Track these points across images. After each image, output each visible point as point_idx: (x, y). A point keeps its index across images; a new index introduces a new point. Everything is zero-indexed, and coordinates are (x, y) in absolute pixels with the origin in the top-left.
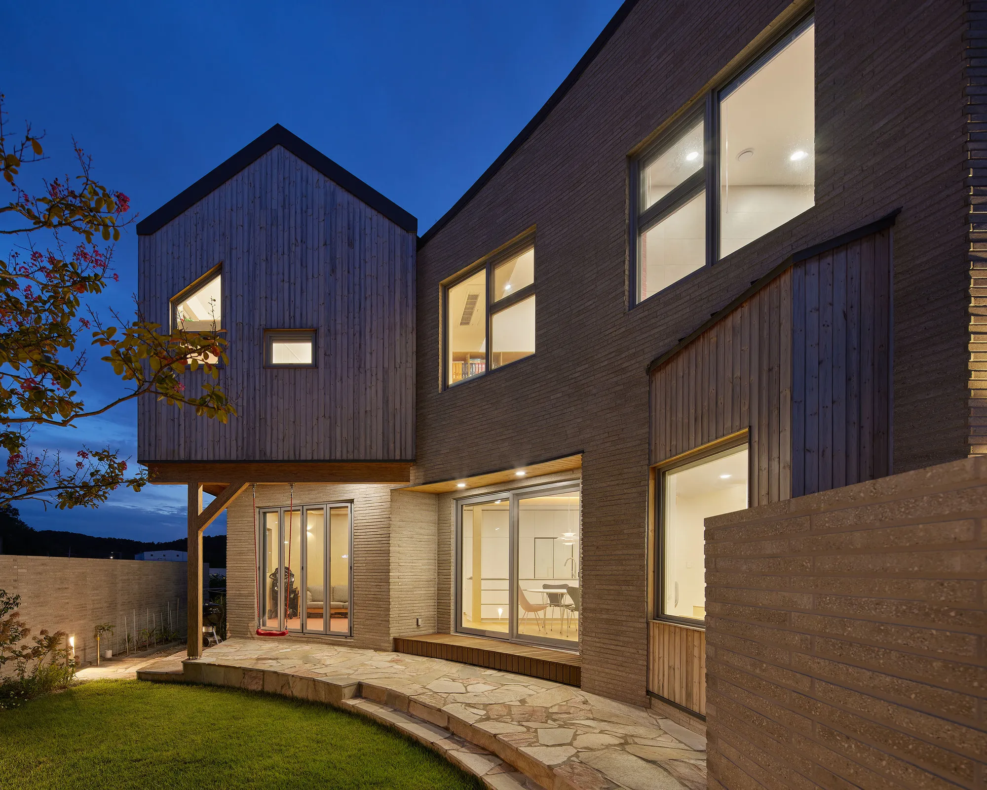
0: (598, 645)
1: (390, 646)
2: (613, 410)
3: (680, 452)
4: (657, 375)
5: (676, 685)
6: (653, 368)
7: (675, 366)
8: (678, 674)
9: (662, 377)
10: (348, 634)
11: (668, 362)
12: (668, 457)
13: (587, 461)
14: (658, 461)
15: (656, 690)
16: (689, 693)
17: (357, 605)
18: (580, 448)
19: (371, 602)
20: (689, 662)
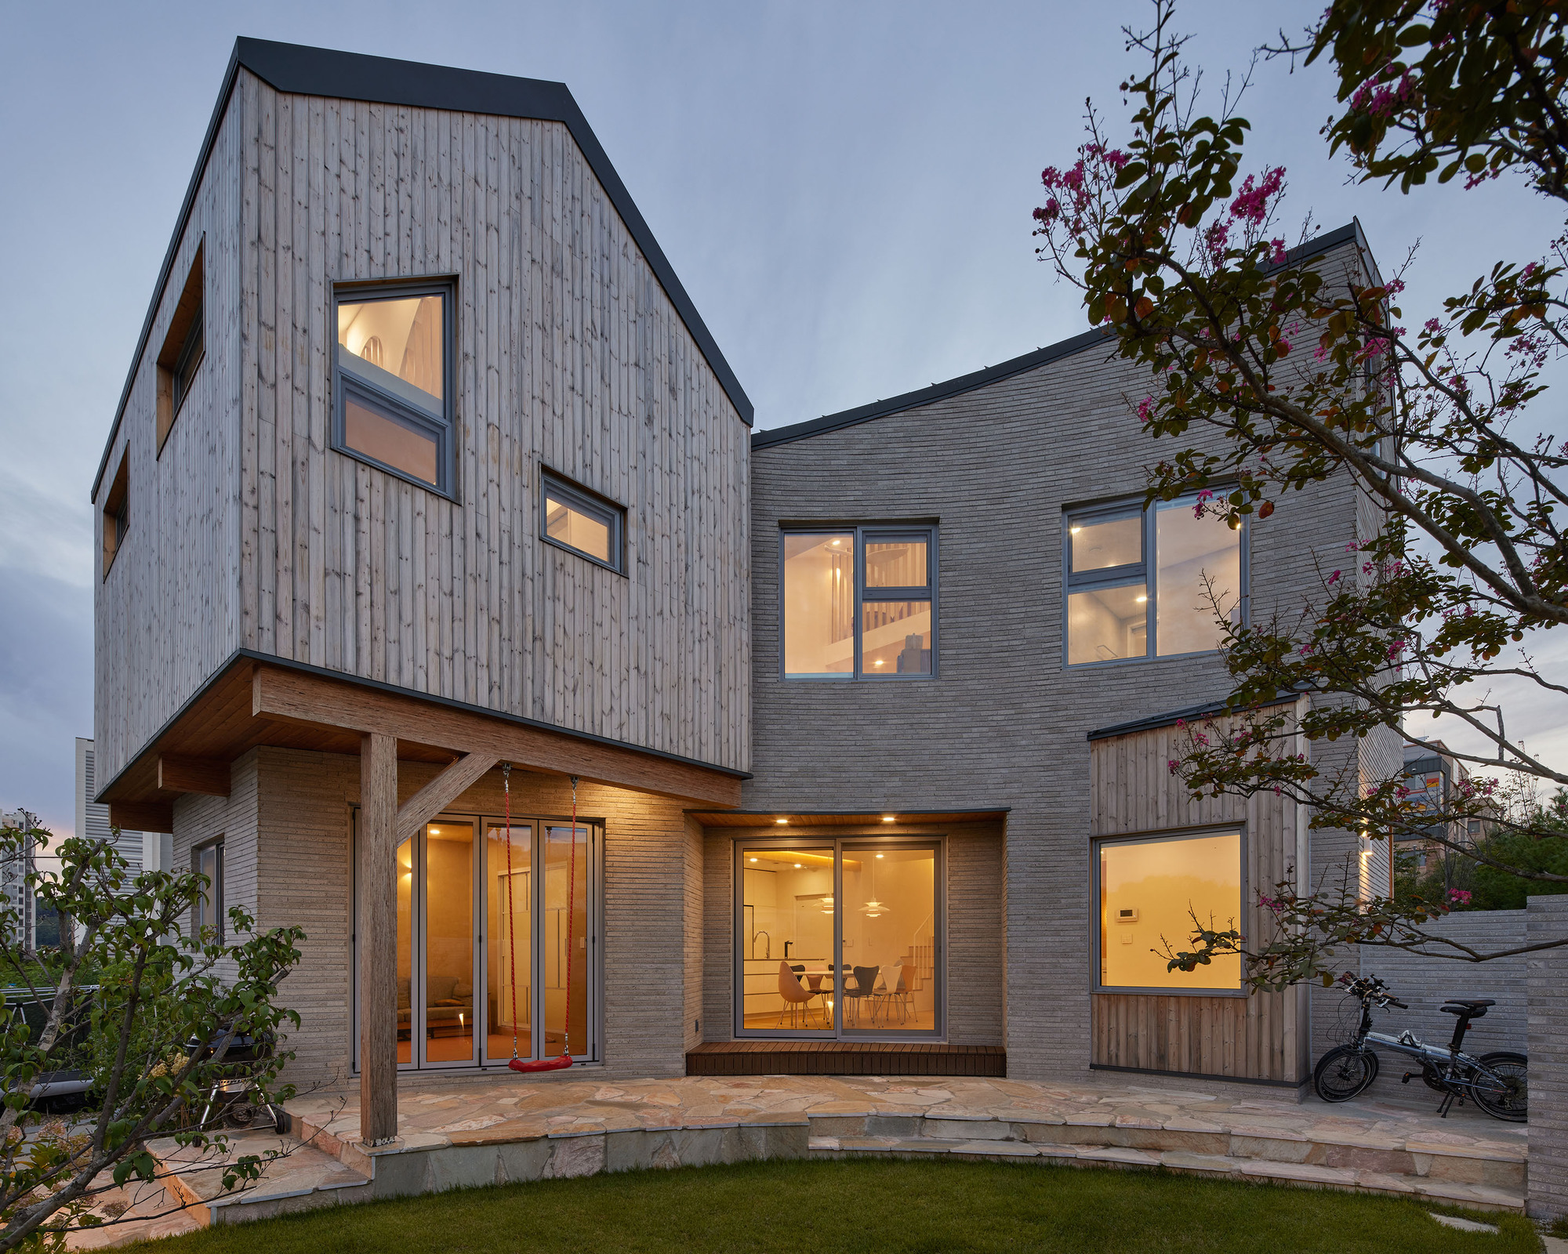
0: (1030, 1024)
1: (680, 1066)
2: (1047, 768)
3: (1141, 827)
4: (1102, 746)
5: (1142, 1053)
6: (1097, 737)
7: (1129, 744)
8: (1142, 1041)
9: (1109, 752)
10: (589, 1057)
11: (1120, 737)
12: (1122, 830)
13: (1011, 820)
14: (1104, 832)
15: (1104, 1061)
16: (1162, 1057)
17: (612, 1004)
18: (1004, 804)
19: (643, 998)
20: (1161, 1026)
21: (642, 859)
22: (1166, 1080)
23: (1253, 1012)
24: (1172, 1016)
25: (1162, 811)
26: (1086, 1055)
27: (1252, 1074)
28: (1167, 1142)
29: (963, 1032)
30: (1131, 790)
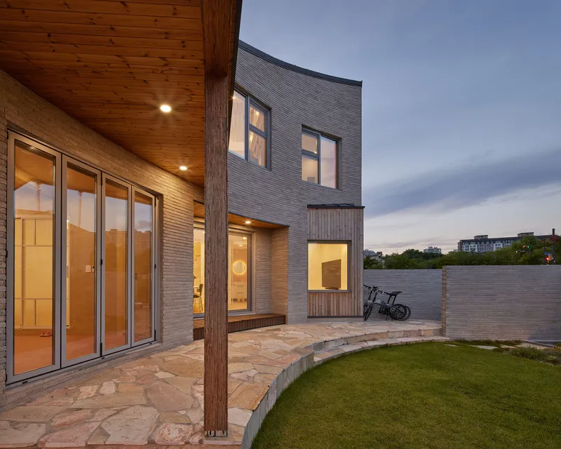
1: (192, 337)
2: (298, 214)
3: (323, 238)
4: (311, 210)
5: (323, 311)
6: (310, 206)
7: (320, 212)
8: (323, 307)
9: (313, 212)
10: (153, 339)
11: (317, 208)
12: (317, 238)
13: (290, 230)
14: (311, 238)
15: (311, 315)
16: (329, 312)
17: (166, 305)
18: (288, 224)
19: (178, 301)
20: (329, 302)
21: (179, 223)
22: (330, 319)
23: (353, 297)
24: (332, 299)
25: (329, 234)
26: (306, 314)
27: (353, 315)
28: (376, 337)
29: (260, 308)
30: (320, 226)
